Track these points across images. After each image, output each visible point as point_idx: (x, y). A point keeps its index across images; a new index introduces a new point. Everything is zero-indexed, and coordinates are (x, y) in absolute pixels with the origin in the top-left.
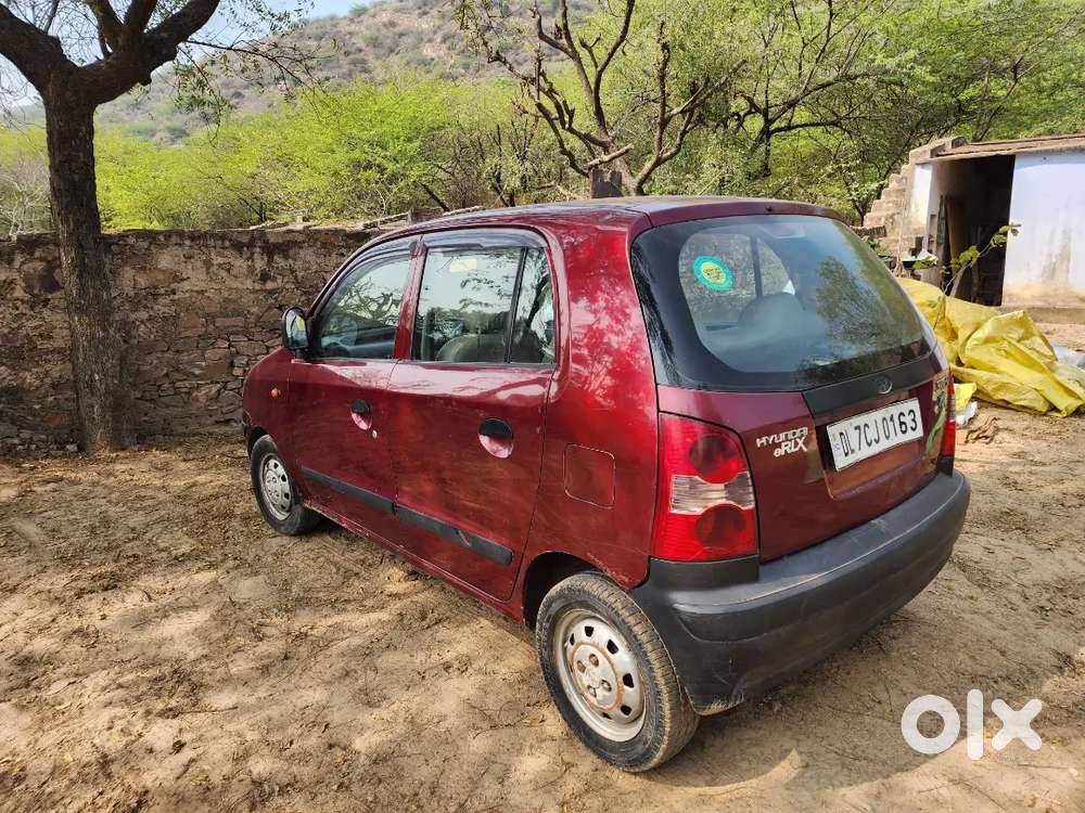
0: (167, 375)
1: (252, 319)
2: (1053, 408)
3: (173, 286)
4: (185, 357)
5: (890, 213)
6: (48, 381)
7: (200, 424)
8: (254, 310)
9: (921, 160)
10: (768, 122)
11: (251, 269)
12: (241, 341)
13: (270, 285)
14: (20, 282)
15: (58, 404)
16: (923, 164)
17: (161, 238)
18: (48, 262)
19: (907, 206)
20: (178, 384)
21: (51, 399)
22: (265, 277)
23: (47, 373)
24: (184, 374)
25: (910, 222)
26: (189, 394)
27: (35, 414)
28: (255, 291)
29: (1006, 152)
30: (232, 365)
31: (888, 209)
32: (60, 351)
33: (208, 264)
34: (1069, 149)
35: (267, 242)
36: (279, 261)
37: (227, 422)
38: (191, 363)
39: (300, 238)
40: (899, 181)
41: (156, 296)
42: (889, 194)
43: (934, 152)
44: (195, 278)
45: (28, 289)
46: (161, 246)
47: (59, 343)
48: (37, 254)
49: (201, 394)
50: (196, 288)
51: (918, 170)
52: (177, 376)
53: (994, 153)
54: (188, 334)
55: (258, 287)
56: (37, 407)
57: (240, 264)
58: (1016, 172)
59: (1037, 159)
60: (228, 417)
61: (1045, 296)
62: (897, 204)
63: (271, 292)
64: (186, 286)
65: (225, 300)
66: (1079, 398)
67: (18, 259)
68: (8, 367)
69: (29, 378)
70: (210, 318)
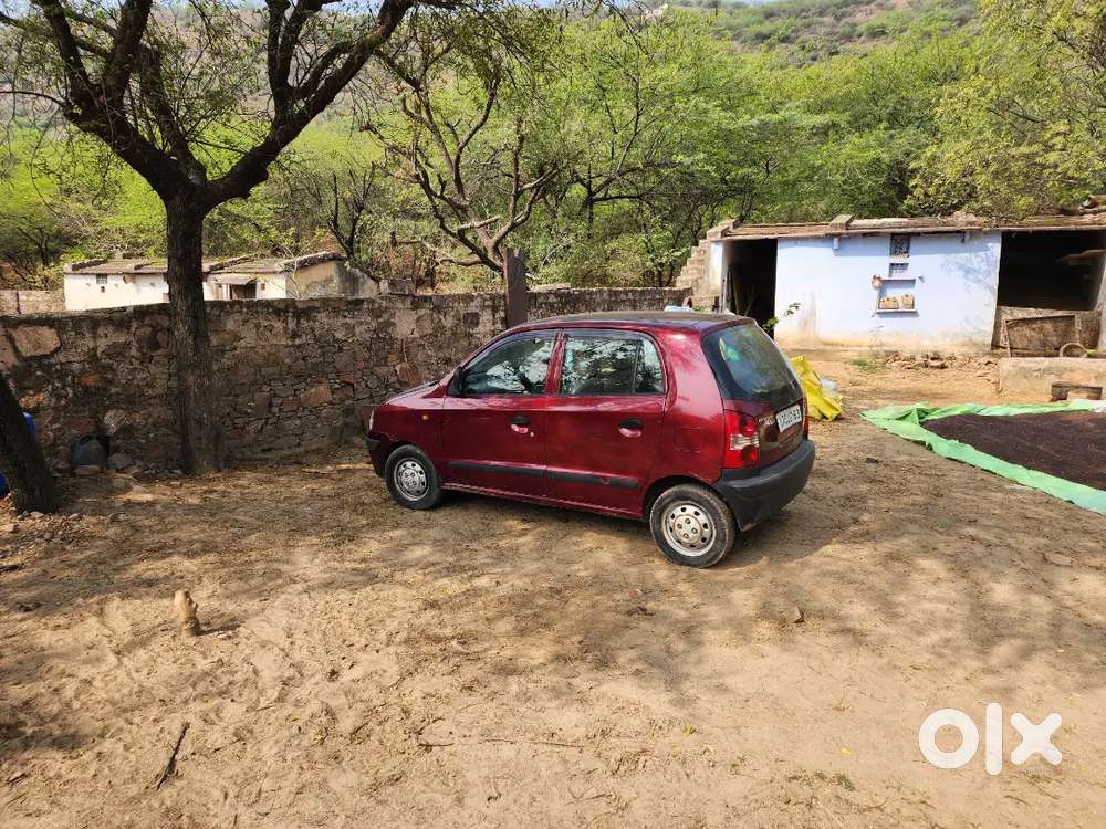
0: (228, 414)
1: (285, 368)
2: (824, 417)
3: (235, 344)
4: (240, 400)
5: (695, 277)
6: (150, 420)
7: (253, 452)
8: (287, 361)
9: (714, 239)
10: (591, 193)
11: (286, 329)
12: (278, 386)
13: (298, 342)
14: (134, 343)
15: (157, 439)
16: (716, 242)
17: (228, 306)
18: (153, 328)
19: (706, 271)
20: (236, 421)
21: (152, 435)
22: (295, 335)
23: (150, 415)
24: (240, 412)
25: (709, 285)
26: (243, 428)
27: (140, 446)
28: (287, 346)
29: (771, 237)
30: (271, 405)
31: (692, 274)
32: (160, 396)
33: (258, 326)
34: (812, 237)
35: (296, 308)
36: (305, 323)
37: (269, 450)
38: (244, 404)
39: (317, 304)
40: (699, 252)
41: (223, 352)
42: (692, 263)
43: (724, 233)
44: (249, 338)
45: (140, 349)
46: (228, 313)
47: (159, 391)
48: (146, 322)
49: (251, 428)
50: (249, 345)
51: (713, 246)
52: (235, 414)
53: (764, 237)
54: (244, 381)
55: (290, 343)
56: (143, 441)
57: (279, 325)
58: (778, 251)
59: (793, 243)
60: (270, 445)
61: (802, 341)
62: (699, 271)
63: (299, 347)
64: (243, 343)
65: (269, 354)
66: (837, 410)
67: (134, 325)
68: (125, 410)
69: (138, 418)
70: (258, 368)
